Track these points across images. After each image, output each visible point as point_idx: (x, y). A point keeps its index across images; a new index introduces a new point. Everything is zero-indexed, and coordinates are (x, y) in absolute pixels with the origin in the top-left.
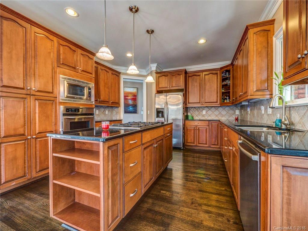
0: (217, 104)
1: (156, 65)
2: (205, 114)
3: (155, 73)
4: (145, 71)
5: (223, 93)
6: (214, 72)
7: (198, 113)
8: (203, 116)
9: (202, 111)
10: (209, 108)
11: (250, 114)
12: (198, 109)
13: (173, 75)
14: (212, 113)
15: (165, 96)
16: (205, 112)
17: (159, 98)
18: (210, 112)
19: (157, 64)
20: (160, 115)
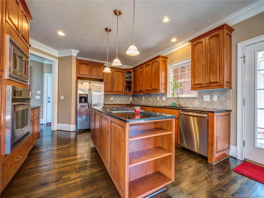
0: (122, 93)
1: (78, 52)
2: (112, 99)
3: (76, 60)
5: (126, 86)
6: (121, 71)
7: (108, 99)
8: (111, 101)
9: (111, 97)
10: (115, 95)
11: (144, 101)
12: (108, 96)
13: (94, 65)
14: (117, 99)
15: (89, 83)
16: (113, 99)
17: (82, 84)
18: (115, 99)
19: (79, 51)
20: (83, 100)
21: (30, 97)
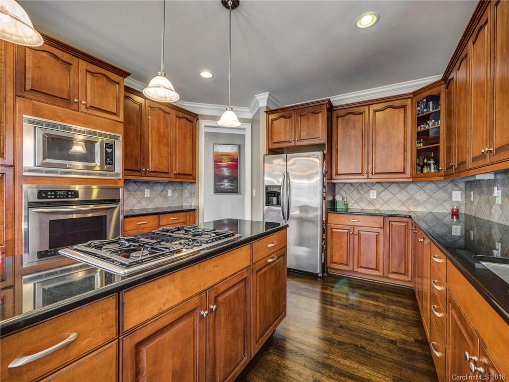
1: (267, 96)
2: (375, 197)
3: (266, 113)
4: (249, 111)
5: (419, 152)
6: (397, 103)
7: (359, 196)
8: (371, 202)
9: (368, 191)
10: (385, 185)
12: (360, 188)
14: (391, 196)
15: (284, 160)
16: (375, 195)
17: (271, 163)
18: (386, 195)
19: (268, 93)
20: (274, 199)
21: (121, 197)
